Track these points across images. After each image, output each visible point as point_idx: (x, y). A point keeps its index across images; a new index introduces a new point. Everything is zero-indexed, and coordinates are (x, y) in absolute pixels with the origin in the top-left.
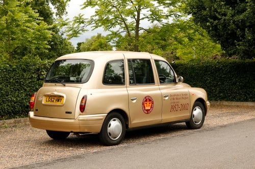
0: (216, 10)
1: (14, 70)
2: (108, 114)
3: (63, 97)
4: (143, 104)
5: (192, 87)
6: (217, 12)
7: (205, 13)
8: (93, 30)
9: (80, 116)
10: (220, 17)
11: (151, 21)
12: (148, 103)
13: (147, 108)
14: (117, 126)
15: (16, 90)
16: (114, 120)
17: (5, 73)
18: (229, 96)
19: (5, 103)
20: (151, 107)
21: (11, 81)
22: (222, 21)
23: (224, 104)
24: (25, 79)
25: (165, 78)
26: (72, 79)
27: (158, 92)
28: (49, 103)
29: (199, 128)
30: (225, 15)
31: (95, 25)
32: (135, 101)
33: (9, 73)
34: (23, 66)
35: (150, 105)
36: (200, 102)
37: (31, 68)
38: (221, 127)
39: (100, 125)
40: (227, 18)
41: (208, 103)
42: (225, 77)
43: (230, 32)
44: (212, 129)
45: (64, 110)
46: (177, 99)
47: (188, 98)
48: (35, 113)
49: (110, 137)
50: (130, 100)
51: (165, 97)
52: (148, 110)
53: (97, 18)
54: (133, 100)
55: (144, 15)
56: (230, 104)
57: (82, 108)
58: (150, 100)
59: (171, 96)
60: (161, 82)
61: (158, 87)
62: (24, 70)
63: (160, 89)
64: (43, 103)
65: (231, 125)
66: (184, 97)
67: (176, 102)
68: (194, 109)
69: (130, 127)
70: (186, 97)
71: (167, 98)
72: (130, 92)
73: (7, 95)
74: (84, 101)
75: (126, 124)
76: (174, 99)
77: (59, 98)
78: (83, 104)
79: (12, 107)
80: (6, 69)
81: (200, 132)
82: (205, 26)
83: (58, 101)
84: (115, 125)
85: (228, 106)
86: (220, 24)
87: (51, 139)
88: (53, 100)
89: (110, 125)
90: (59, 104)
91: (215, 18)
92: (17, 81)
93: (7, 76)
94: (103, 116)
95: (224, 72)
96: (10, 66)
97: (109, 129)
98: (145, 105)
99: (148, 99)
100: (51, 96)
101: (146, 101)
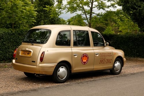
0: (135, 4)
1: (13, 34)
2: (58, 64)
3: (31, 52)
4: (82, 58)
5: (116, 49)
6: (136, 5)
7: (128, 5)
8: (66, 13)
9: (40, 64)
10: (137, 8)
11: (98, 9)
12: (85, 58)
13: (84, 61)
14: (64, 71)
15: (14, 46)
16: (62, 68)
17: (8, 36)
18: (142, 55)
19: (7, 53)
20: (87, 61)
21: (11, 40)
22: (138, 10)
23: (139, 59)
24: (20, 40)
25: (98, 43)
26: (38, 41)
27: (92, 51)
28: (23, 55)
29: (118, 74)
30: (140, 7)
31: (67, 10)
32: (76, 56)
33: (10, 36)
34: (19, 32)
35: (86, 59)
36: (119, 59)
37: (24, 33)
38: (132, 74)
39: (52, 70)
40: (141, 8)
41: (125, 59)
42: (140, 44)
43: (142, 17)
44: (125, 75)
45: (31, 60)
46: (104, 56)
47: (111, 56)
48: (15, 61)
49: (59, 78)
50: (73, 56)
51: (97, 54)
52: (84, 62)
53: (68, 6)
54: (75, 55)
55: (95, 5)
56: (142, 60)
57: (42, 59)
58: (86, 56)
59: (100, 54)
60: (94, 45)
61: (92, 48)
62: (20, 34)
63: (93, 50)
64: (20, 55)
65: (138, 73)
66: (109, 55)
67: (103, 58)
68: (115, 62)
69: (72, 72)
70: (111, 55)
71: (98, 55)
72: (73, 51)
73: (9, 49)
74: (43, 55)
75: (70, 70)
76: (102, 56)
77: (29, 52)
78: (42, 57)
79: (12, 55)
80: (8, 33)
81: (117, 77)
82: (129, 13)
83: (28, 54)
84: (63, 70)
85: (141, 61)
86: (137, 12)
87: (26, 76)
88: (25, 53)
89: (59, 70)
90: (28, 56)
91: (134, 9)
92: (15, 41)
93: (9, 37)
94: (54, 65)
95: (140, 41)
96: (11, 31)
97: (59, 73)
98: (83, 59)
99: (85, 56)
100: (25, 51)
101: (84, 56)
